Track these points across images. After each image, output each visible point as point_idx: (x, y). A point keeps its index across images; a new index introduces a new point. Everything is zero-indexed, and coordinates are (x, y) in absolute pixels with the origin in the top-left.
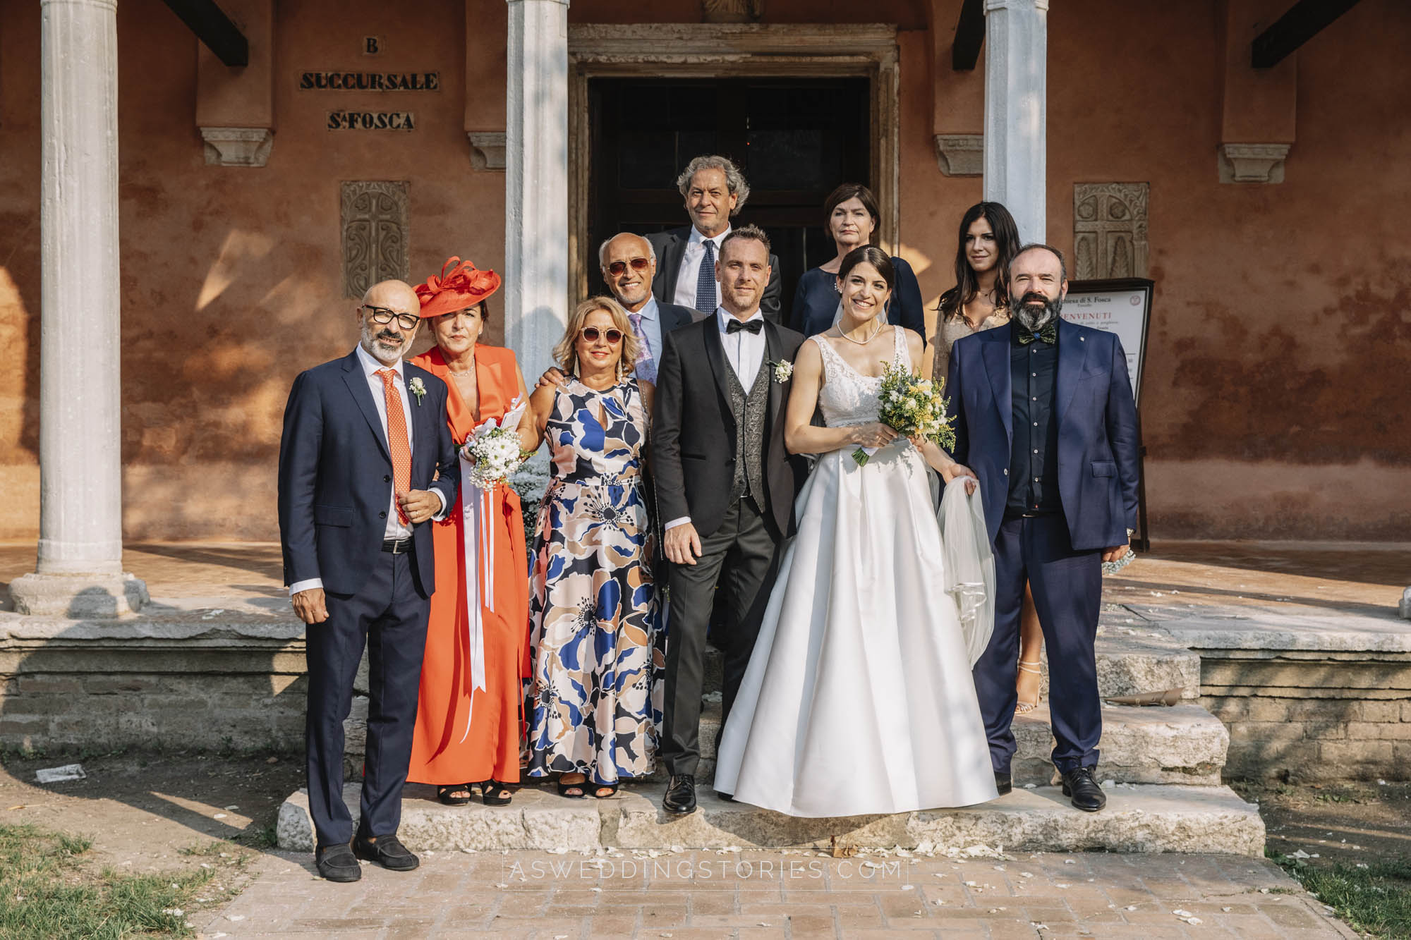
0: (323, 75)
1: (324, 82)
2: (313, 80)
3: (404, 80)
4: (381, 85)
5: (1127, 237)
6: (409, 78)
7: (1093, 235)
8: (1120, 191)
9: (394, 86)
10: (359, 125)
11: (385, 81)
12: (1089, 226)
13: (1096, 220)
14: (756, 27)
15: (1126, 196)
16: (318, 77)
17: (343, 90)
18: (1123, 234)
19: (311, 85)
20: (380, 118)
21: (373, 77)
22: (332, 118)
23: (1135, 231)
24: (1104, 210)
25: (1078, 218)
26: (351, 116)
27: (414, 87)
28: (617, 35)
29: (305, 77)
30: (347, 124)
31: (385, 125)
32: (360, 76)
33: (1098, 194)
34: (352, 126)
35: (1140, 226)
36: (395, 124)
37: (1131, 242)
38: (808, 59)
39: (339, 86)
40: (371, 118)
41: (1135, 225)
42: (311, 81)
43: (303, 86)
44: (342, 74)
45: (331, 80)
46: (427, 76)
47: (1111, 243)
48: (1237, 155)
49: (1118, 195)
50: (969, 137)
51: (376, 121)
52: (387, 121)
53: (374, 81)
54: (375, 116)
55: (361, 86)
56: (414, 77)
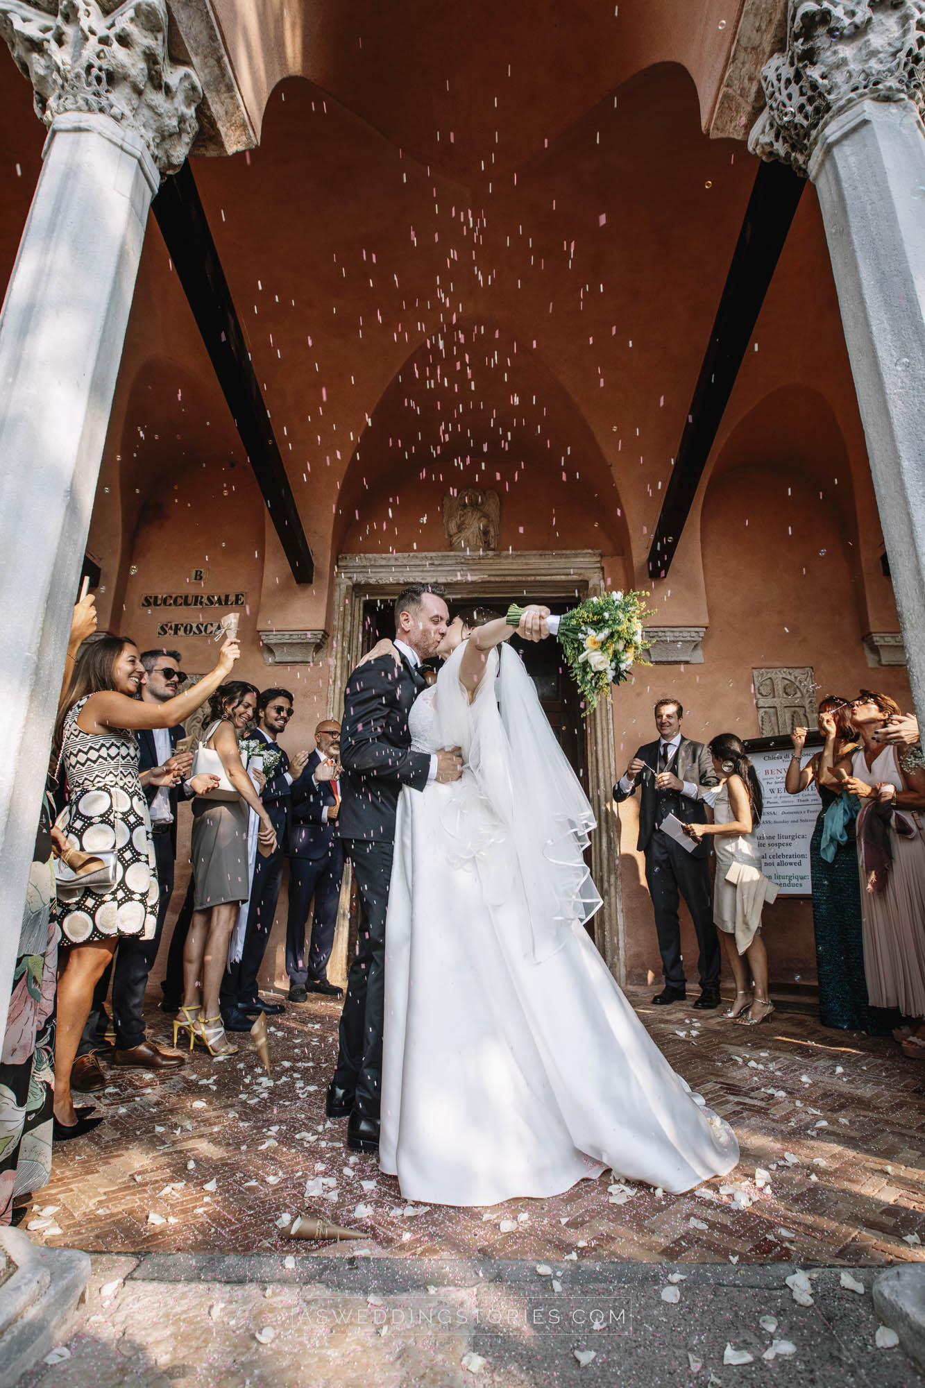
0: (160, 596)
1: (159, 602)
2: (152, 601)
3: (219, 599)
4: (201, 603)
5: (801, 712)
6: (223, 598)
7: (773, 710)
8: (790, 674)
9: (212, 603)
10: (181, 632)
11: (205, 600)
12: (768, 702)
13: (774, 697)
14: (491, 553)
15: (796, 678)
16: (156, 598)
17: (173, 607)
18: (797, 709)
19: (149, 604)
20: (198, 627)
21: (197, 597)
22: (162, 628)
23: (807, 706)
24: (779, 688)
25: (759, 696)
26: (176, 626)
27: (226, 603)
28: (383, 563)
29: (146, 599)
30: (172, 632)
31: (201, 632)
32: (186, 597)
33: (773, 676)
34: (176, 633)
35: (811, 702)
36: (208, 632)
37: (805, 715)
38: (533, 578)
39: (170, 605)
40: (191, 627)
41: (807, 701)
42: (150, 602)
43: (143, 605)
44: (174, 596)
45: (165, 601)
46: (237, 596)
47: (788, 716)
48: (882, 643)
49: (789, 677)
50: (666, 629)
51: (195, 629)
52: (203, 629)
53: (197, 600)
54: (194, 626)
55: (186, 603)
56: (227, 597)
